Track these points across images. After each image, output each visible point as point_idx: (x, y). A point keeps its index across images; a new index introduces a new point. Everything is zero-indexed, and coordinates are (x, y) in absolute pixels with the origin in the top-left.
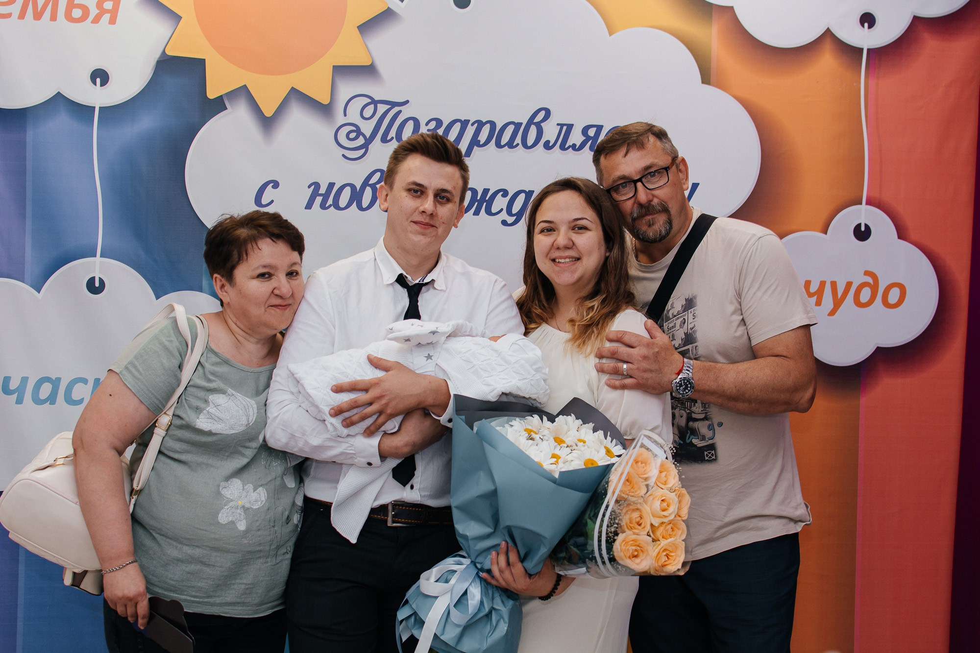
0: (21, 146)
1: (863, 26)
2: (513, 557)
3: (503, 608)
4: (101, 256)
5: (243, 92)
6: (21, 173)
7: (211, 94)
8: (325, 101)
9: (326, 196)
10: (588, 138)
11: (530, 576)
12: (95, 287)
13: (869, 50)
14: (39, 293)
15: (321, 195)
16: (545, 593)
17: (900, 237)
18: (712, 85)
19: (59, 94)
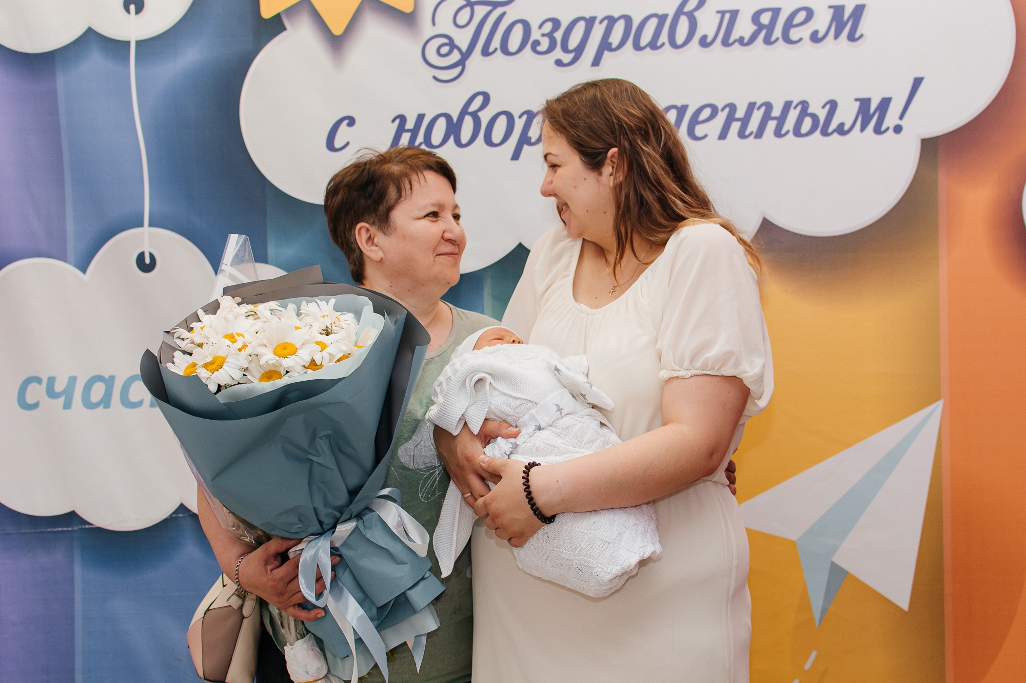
0: (52, 96)
4: (151, 225)
6: (55, 129)
7: (267, 12)
8: (407, 8)
9: (415, 132)
10: (760, 27)
12: (146, 264)
14: (84, 273)
15: (408, 131)
19: (90, 30)
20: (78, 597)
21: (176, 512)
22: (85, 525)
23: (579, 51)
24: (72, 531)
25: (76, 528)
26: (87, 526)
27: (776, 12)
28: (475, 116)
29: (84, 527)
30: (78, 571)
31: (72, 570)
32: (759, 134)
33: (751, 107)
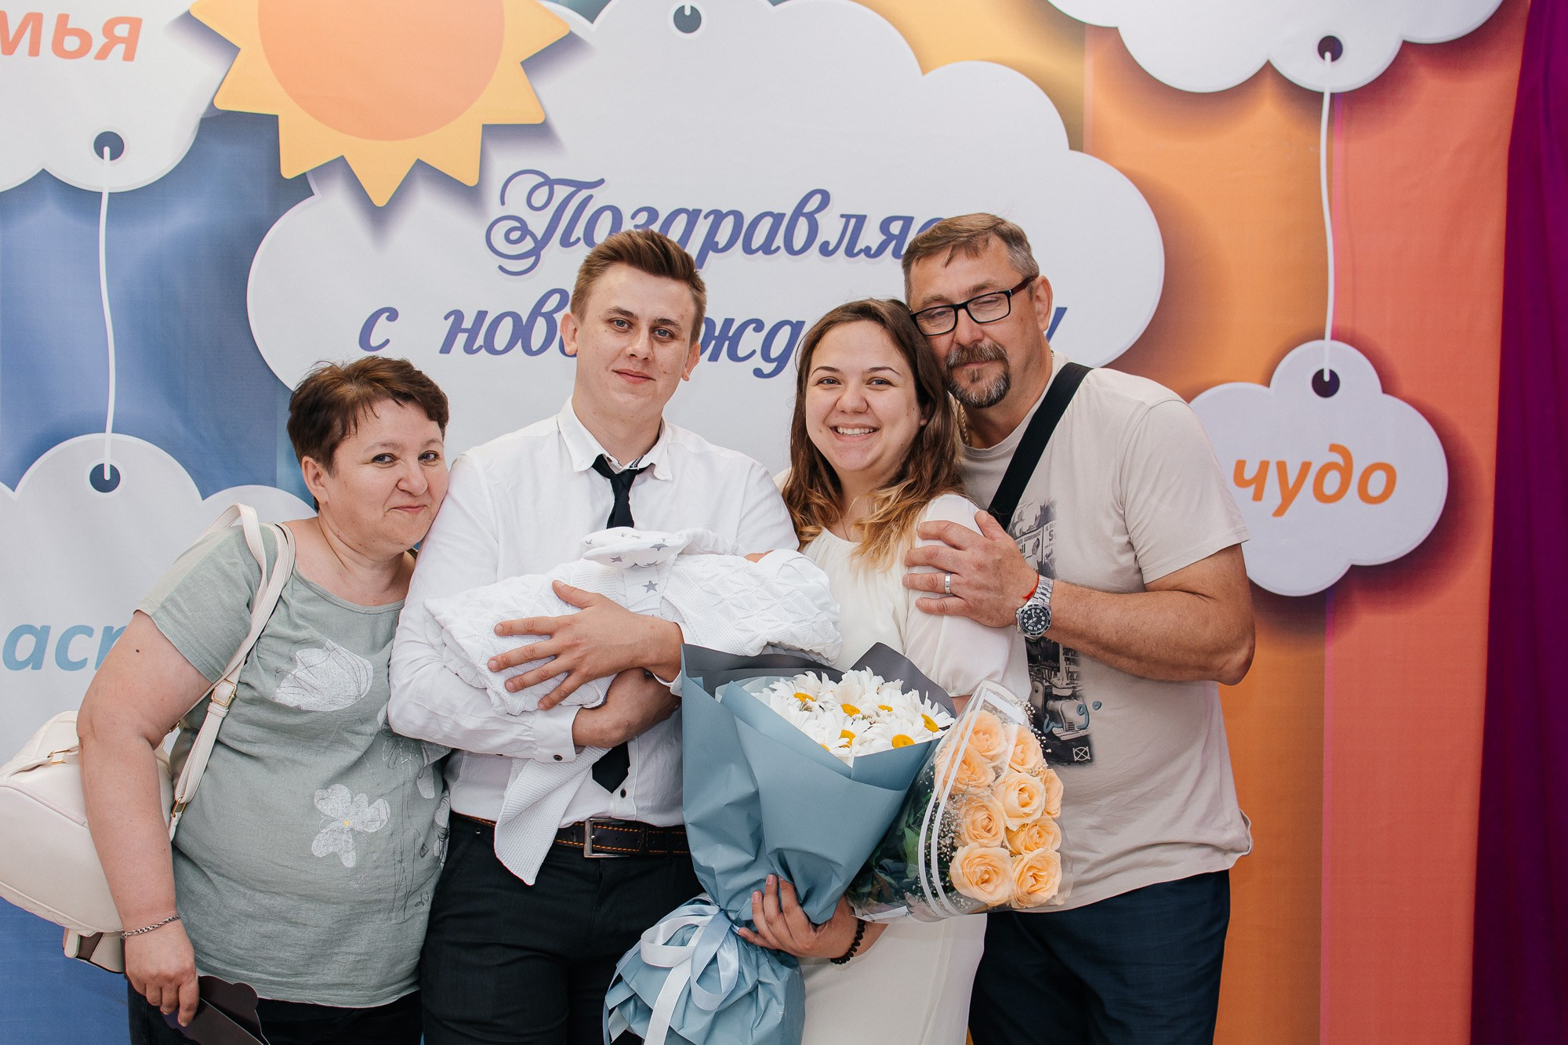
1: (1323, 57)
2: (787, 898)
3: (776, 979)
4: (114, 431)
5: (340, 167)
7: (289, 171)
8: (471, 180)
9: (473, 333)
10: (890, 237)
11: (816, 926)
12: (103, 481)
13: (1333, 95)
14: (14, 490)
15: (465, 331)
16: (840, 952)
17: (1385, 390)
18: (1087, 153)
19: (44, 173)
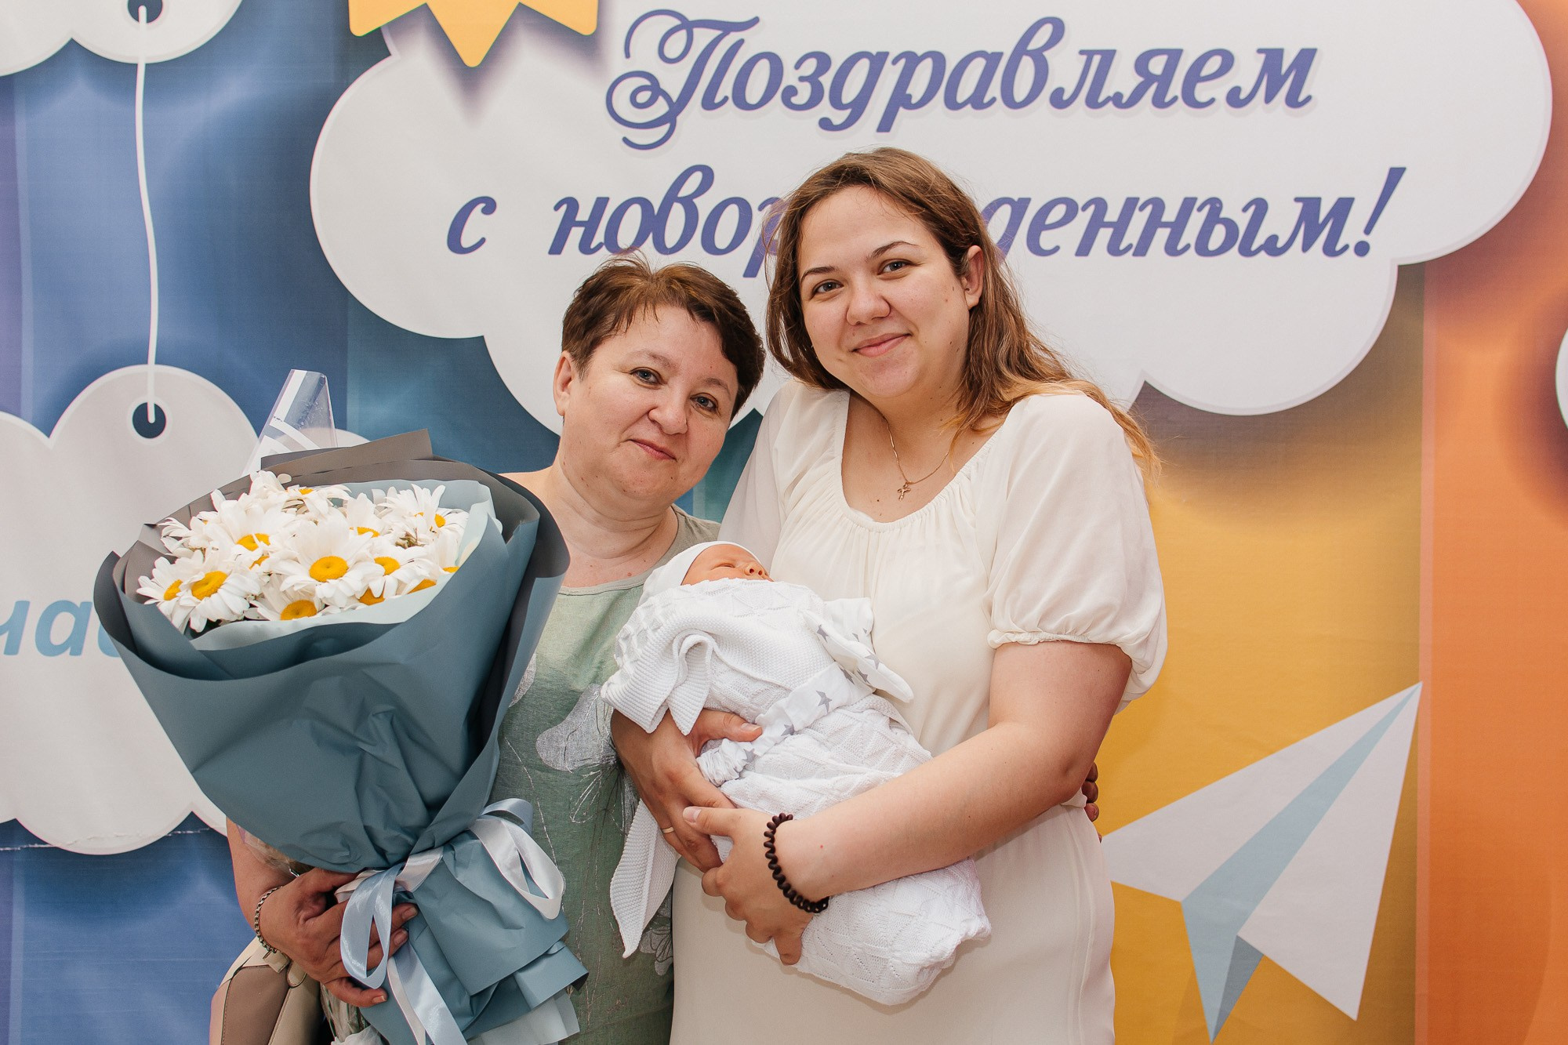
0: (7, 148)
4: (158, 362)
5: (422, 18)
7: (360, 25)
8: (586, 28)
9: (591, 226)
10: (1148, 79)
12: (149, 424)
14: (48, 434)
15: (580, 224)
19: (72, 43)
20: (17, 960)
21: (181, 827)
22: (33, 844)
23: (859, 106)
24: (13, 851)
25: (19, 849)
26: (36, 846)
27: (1174, 56)
28: (689, 204)
29: (30, 846)
30: (19, 918)
31: (10, 915)
32: (1142, 249)
33: (1131, 205)
